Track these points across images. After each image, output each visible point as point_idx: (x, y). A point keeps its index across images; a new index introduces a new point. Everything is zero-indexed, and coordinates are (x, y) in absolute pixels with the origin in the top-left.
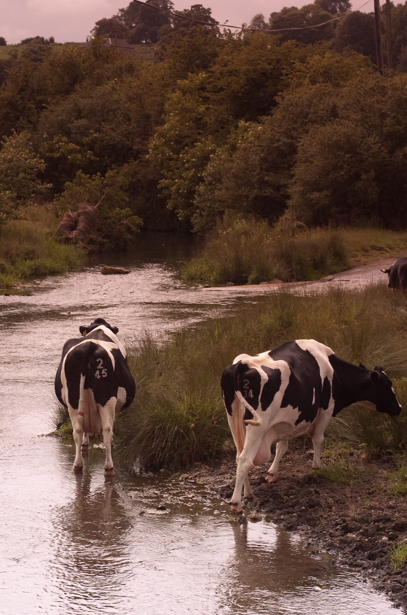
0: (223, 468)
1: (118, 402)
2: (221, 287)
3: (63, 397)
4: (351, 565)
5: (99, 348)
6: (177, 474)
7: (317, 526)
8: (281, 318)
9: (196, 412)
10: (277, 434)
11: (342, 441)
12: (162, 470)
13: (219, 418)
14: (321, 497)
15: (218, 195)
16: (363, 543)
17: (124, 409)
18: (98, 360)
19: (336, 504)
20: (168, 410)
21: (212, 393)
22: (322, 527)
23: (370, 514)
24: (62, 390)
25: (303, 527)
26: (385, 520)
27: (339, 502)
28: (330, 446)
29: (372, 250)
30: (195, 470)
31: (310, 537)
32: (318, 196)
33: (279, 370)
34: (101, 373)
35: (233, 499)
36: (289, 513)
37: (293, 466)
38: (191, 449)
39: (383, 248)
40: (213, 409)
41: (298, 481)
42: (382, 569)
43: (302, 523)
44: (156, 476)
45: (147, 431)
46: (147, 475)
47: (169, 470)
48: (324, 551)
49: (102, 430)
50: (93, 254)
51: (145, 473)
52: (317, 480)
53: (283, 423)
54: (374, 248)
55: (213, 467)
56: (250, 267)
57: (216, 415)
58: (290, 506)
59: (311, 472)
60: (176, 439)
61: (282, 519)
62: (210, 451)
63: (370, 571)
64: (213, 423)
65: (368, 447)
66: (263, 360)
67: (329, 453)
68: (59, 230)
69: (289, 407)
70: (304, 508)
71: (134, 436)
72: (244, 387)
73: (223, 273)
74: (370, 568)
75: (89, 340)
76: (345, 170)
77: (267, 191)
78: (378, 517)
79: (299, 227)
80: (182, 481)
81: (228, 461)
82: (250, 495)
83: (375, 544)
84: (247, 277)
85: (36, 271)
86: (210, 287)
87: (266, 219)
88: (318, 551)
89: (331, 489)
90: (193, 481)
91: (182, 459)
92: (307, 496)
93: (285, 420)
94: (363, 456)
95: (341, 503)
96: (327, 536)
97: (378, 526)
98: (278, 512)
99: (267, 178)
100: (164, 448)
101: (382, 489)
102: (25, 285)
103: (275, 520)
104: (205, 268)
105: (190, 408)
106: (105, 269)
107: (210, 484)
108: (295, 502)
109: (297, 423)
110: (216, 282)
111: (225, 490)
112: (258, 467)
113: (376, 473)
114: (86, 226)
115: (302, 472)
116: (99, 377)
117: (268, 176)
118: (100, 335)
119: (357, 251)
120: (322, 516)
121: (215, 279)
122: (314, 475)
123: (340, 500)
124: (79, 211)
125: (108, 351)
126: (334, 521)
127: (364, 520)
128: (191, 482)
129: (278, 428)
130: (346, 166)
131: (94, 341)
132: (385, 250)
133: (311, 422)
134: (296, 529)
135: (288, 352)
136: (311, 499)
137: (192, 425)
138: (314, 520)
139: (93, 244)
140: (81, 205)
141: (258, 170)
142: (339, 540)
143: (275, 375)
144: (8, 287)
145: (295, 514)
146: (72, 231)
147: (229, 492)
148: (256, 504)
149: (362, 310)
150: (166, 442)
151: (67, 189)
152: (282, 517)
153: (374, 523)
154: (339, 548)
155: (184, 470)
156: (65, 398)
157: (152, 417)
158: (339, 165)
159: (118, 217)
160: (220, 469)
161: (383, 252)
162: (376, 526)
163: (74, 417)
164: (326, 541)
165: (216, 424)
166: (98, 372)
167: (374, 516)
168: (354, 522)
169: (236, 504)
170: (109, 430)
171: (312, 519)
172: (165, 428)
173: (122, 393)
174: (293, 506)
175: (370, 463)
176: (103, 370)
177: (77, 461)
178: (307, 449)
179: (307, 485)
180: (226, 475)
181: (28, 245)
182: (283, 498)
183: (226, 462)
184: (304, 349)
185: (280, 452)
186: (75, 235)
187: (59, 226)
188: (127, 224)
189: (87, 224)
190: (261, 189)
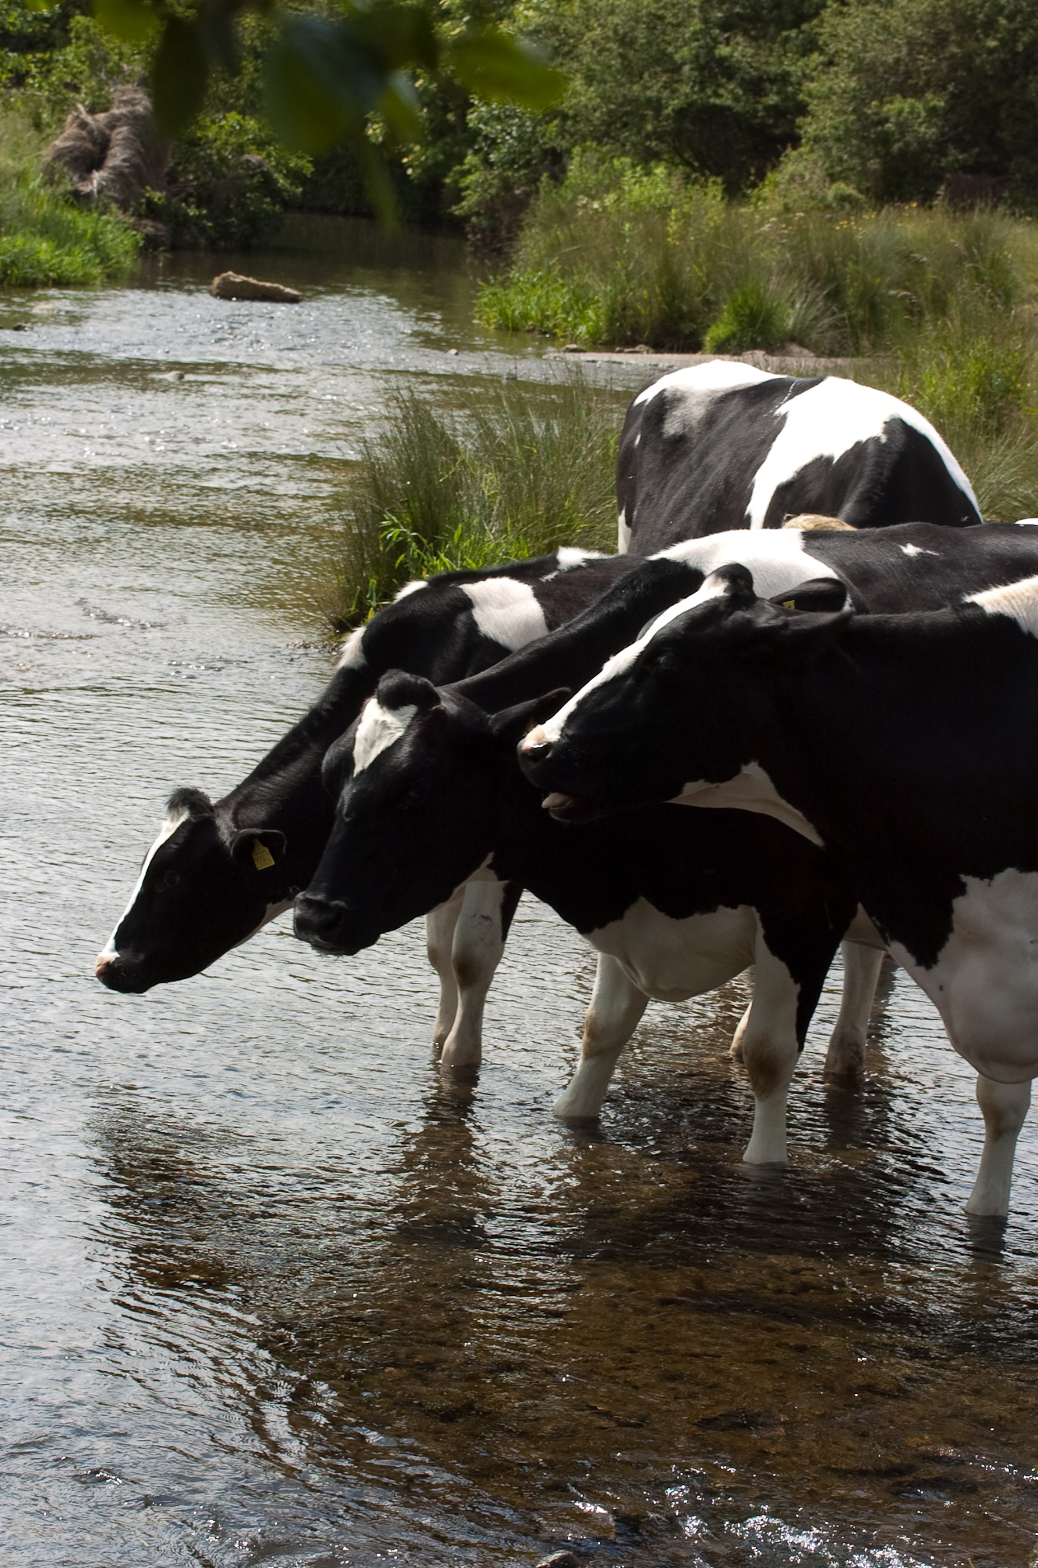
2: (620, 352)
32: (907, 109)
50: (155, 248)
56: (707, 302)
68: (49, 165)
73: (617, 315)
76: (999, 36)
77: (721, 91)
79: (843, 199)
84: (696, 333)
87: (719, 180)
99: (723, 50)
106: (226, 281)
110: (594, 343)
114: (137, 160)
117: (728, 44)
121: (597, 332)
124: (116, 111)
130: (1002, 21)
139: (154, 219)
140: (124, 93)
141: (696, 25)
146: (89, 171)
151: (78, 38)
159: (233, 140)
186: (99, 184)
187: (47, 154)
188: (260, 165)
189: (139, 153)
190: (701, 83)
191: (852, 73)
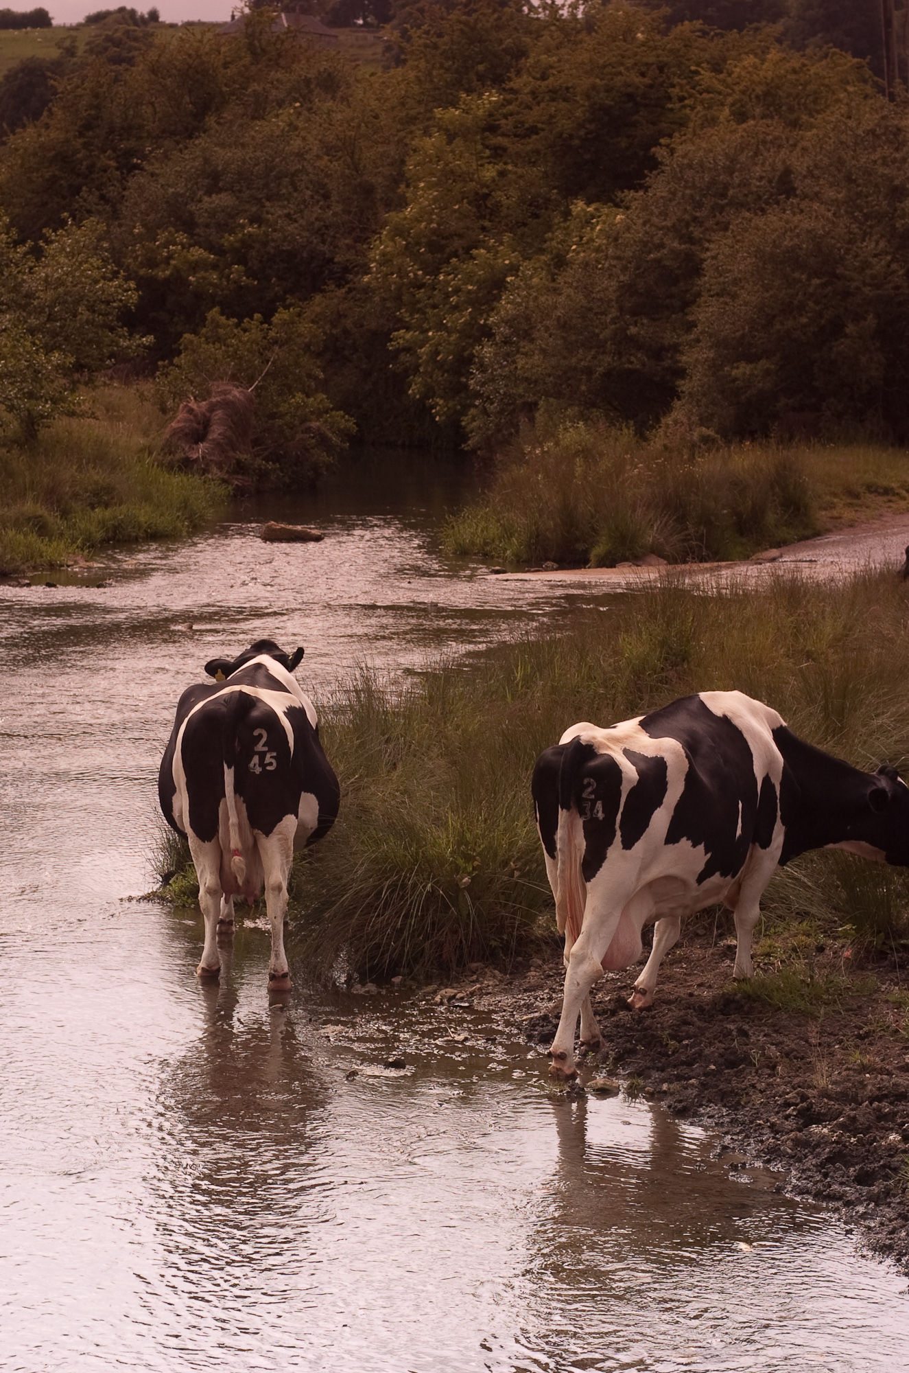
0: (533, 976)
1: (301, 826)
2: (528, 571)
3: (176, 814)
4: (818, 1195)
5: (259, 705)
6: (430, 988)
7: (744, 1107)
8: (663, 643)
9: (474, 851)
10: (656, 903)
11: (799, 920)
12: (397, 980)
13: (525, 864)
14: (753, 1043)
15: (523, 367)
16: (847, 1147)
17: (313, 842)
18: (256, 733)
19: (785, 1059)
20: (411, 846)
21: (509, 808)
22: (753, 1111)
23: (861, 1082)
24: (174, 798)
25: (712, 1109)
26: (896, 1095)
27: (791, 1056)
28: (772, 930)
29: (868, 495)
30: (471, 979)
31: (727, 1133)
32: (747, 372)
33: (662, 758)
34: (263, 761)
35: (557, 1046)
36: (679, 1078)
37: (689, 975)
38: (461, 931)
39: (892, 489)
40: (512, 844)
41: (700, 1007)
42: (889, 1204)
43: (710, 1101)
44: (384, 992)
45: (365, 893)
46: (364, 990)
47: (413, 979)
48: (759, 1164)
49: (263, 889)
50: (242, 495)
51: (359, 986)
52: (742, 1006)
53: (669, 878)
54: (872, 489)
55: (511, 974)
56: (593, 529)
57: (519, 859)
58: (683, 1063)
59: (730, 987)
60: (428, 910)
61: (665, 1092)
62: (505, 937)
63: (861, 1209)
64: (512, 875)
65: (857, 933)
66: (627, 738)
67: (770, 946)
68: (167, 440)
69: (685, 843)
70: (713, 1067)
71: (334, 903)
72: (584, 795)
73: (533, 541)
74: (861, 1203)
75: (236, 688)
76: (809, 315)
77: (633, 359)
78: (879, 1089)
79: (705, 439)
80: (442, 1004)
81: (544, 961)
82: (594, 1037)
83: (872, 1150)
84: (586, 552)
85: (115, 532)
86: (504, 572)
87: (632, 422)
88: (744, 1164)
89: (774, 1025)
90: (467, 1004)
91: (441, 956)
92: (720, 1042)
93: (673, 871)
94: (847, 953)
95: (796, 1058)
96: (764, 1131)
97: (879, 1109)
98: (656, 1075)
99: (633, 330)
100: (401, 931)
101: (888, 1027)
102: (90, 564)
103: (648, 1092)
104: (494, 530)
105: (461, 841)
106: (269, 529)
107: (505, 1011)
108: (693, 1054)
109: (701, 878)
110: (518, 561)
111: (538, 1024)
112: (611, 975)
113: (876, 991)
114: (229, 433)
115: (710, 987)
116: (258, 770)
118: (260, 676)
119: (835, 495)
120: (753, 1086)
121: (517, 555)
122: (736, 994)
123: (793, 1050)
124: (214, 400)
125: (280, 711)
126: (780, 1096)
127: (847, 1095)
128: (461, 1007)
129: (659, 888)
130: (811, 304)
131: (247, 689)
132: (898, 494)
133: (733, 876)
134: (695, 1114)
135: (682, 720)
136: (729, 1048)
137: (464, 881)
138: (737, 1094)
139: (243, 474)
140: (218, 387)
141: (614, 313)
142: (792, 1140)
143: (654, 771)
144: (52, 566)
145: (693, 1081)
146: (196, 443)
147: (546, 1030)
148: (606, 1058)
149: (844, 627)
150: (406, 916)
151: (186, 349)
152: (665, 1087)
153: (871, 1103)
154: (793, 1157)
155: (445, 981)
156: (181, 816)
157: (375, 861)
158: (796, 302)
159: (299, 413)
160: (526, 977)
161: (893, 498)
162: (874, 1109)
163: (201, 859)
164: (762, 1142)
165: (520, 877)
166: (256, 759)
167: (869, 1087)
168: (826, 1100)
169: (562, 1057)
170: (279, 888)
171: (732, 1091)
172: (404, 886)
173: (309, 806)
174: (689, 1064)
175: (863, 969)
176: (268, 756)
177: (208, 956)
178: (721, 936)
179: (721, 1017)
180: (540, 993)
181: (98, 473)
182: (667, 1044)
183: (540, 962)
184: (718, 711)
185: (663, 943)
186: (203, 452)
187: (167, 432)
188: (319, 429)
189: (231, 428)
190: (620, 354)
191: (711, 347)
